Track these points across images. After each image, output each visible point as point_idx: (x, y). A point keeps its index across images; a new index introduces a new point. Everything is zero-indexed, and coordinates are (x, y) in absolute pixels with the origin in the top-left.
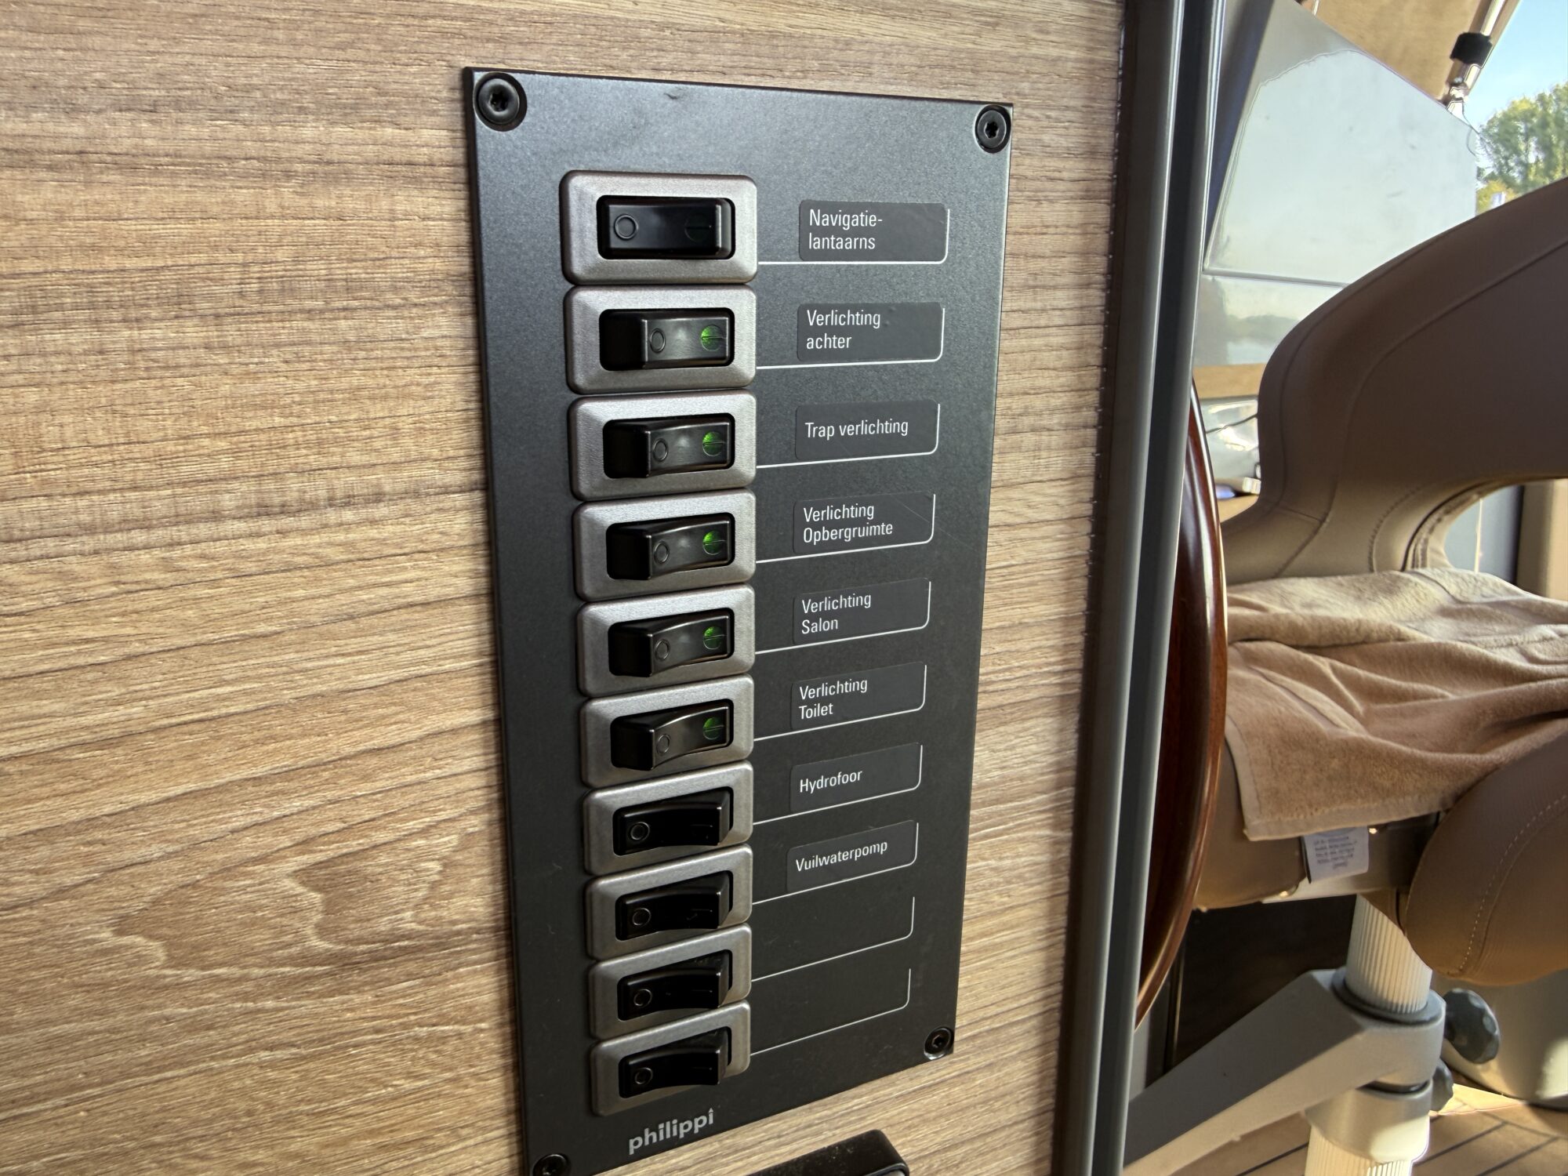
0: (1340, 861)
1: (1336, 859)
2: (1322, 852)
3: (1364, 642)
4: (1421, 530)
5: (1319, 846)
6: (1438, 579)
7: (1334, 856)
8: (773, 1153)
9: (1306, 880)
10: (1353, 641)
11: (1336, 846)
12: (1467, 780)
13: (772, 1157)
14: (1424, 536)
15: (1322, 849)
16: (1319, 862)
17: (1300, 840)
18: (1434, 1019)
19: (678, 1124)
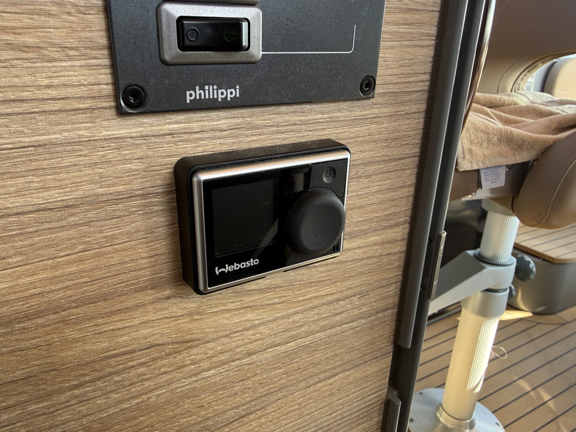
0: (494, 180)
1: (492, 180)
2: (487, 177)
3: (502, 106)
4: (518, 79)
5: (486, 174)
6: (526, 95)
7: (492, 178)
8: (274, 137)
9: (480, 189)
10: (498, 105)
11: (493, 174)
12: (548, 145)
13: (273, 139)
14: (519, 82)
15: (487, 175)
16: (486, 181)
17: (478, 171)
18: (512, 264)
19: (217, 89)
